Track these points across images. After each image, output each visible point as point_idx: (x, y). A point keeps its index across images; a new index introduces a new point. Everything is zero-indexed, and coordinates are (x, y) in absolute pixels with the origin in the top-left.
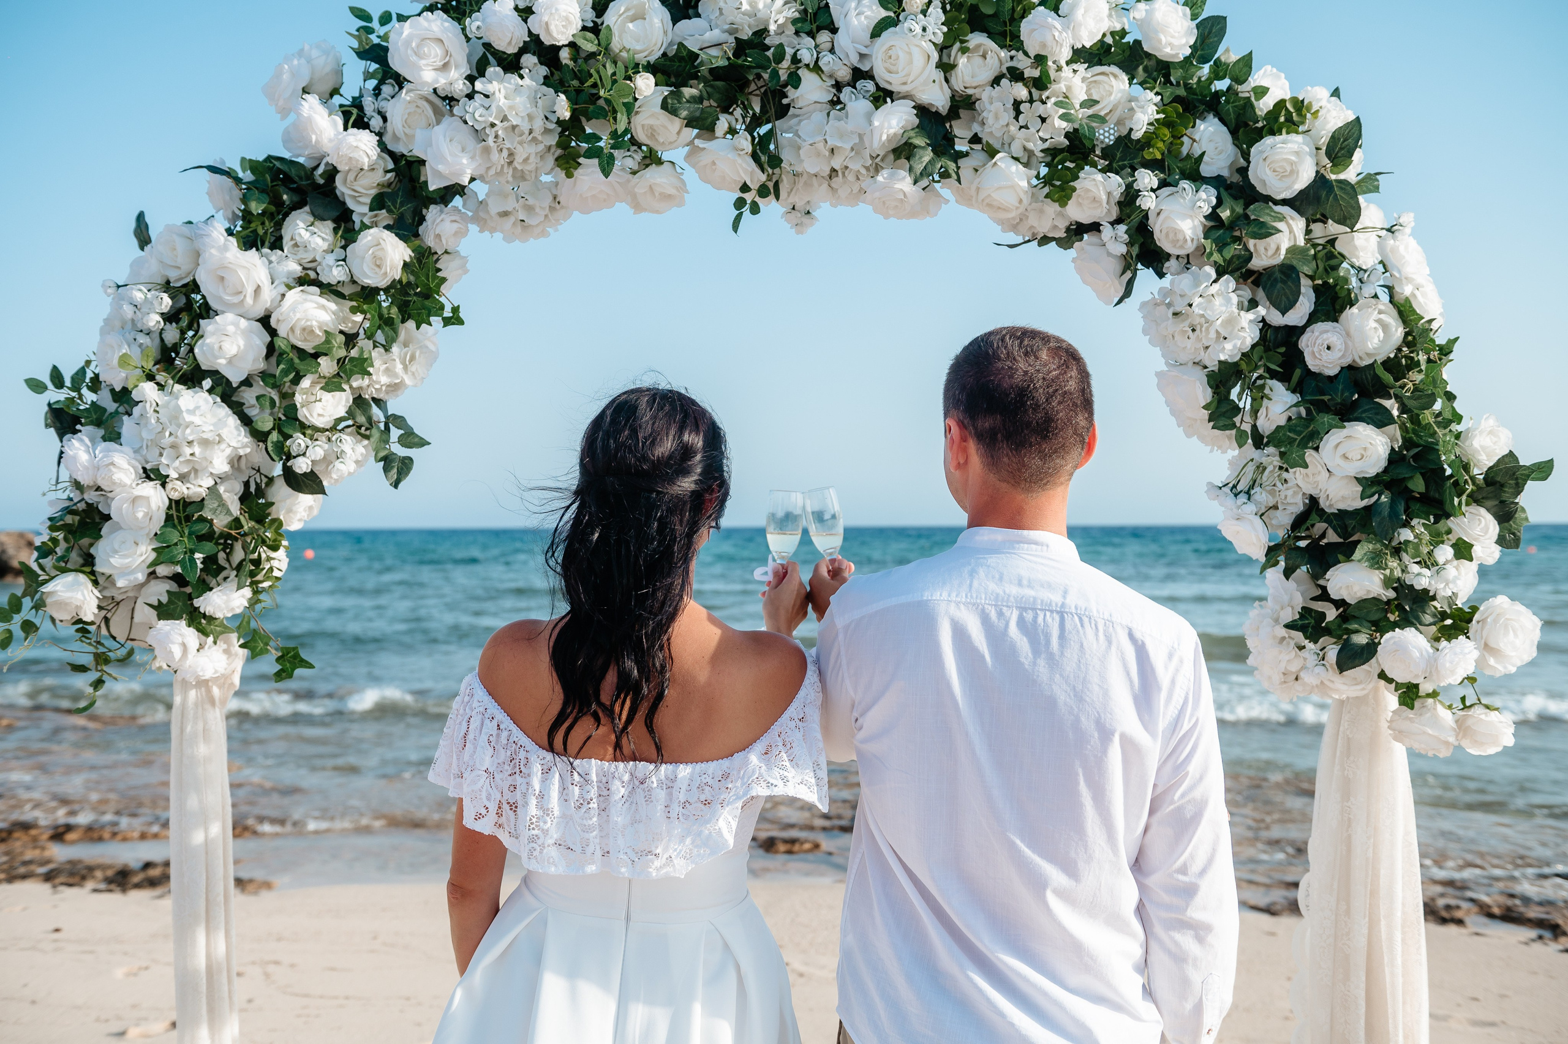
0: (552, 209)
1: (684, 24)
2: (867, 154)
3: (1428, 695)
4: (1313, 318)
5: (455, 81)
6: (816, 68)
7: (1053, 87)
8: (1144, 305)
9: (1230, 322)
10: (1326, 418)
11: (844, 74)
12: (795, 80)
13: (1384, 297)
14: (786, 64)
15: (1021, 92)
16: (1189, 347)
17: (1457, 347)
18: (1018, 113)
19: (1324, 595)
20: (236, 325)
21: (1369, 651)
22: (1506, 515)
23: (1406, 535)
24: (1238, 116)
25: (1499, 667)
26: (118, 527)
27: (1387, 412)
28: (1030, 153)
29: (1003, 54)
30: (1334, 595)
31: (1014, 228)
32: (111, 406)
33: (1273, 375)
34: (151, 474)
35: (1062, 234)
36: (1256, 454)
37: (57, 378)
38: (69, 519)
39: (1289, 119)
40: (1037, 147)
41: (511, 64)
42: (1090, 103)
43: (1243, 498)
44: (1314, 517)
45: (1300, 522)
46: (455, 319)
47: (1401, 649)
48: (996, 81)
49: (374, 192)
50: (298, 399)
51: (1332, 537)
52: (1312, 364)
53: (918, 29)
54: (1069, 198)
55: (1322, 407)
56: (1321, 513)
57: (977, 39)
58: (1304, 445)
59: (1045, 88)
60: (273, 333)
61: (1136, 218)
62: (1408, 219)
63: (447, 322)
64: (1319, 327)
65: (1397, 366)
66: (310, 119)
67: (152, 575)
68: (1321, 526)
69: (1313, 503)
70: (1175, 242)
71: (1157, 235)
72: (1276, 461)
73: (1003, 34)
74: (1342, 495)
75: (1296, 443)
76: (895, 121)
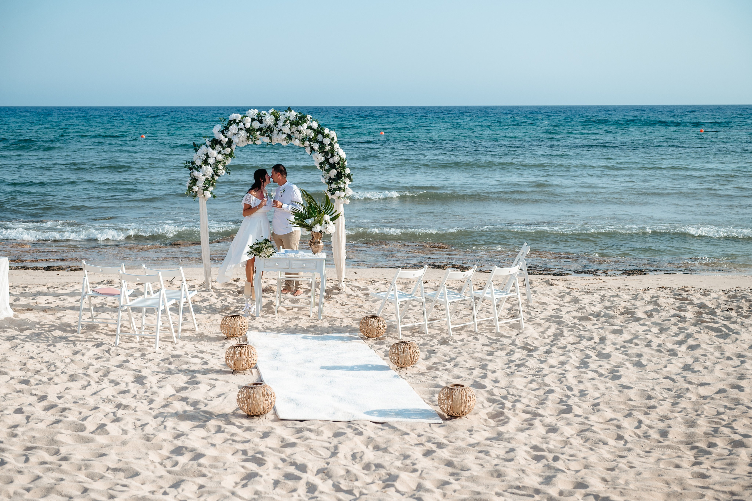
1: (261, 125)
2: (282, 139)
13: (338, 155)
18: (298, 135)
19: (331, 187)
20: (213, 158)
21: (335, 193)
22: (350, 179)
23: (339, 181)
24: (322, 135)
25: (348, 195)
26: (199, 181)
27: (337, 168)
29: (296, 128)
32: (196, 167)
33: (326, 164)
34: (204, 175)
35: (303, 147)
36: (325, 172)
37: (186, 163)
38: (193, 180)
39: (327, 136)
40: (300, 138)
41: (242, 129)
42: (306, 134)
43: (323, 177)
45: (328, 179)
47: (338, 193)
48: (296, 131)
49: (226, 143)
50: (218, 166)
51: (332, 181)
52: (330, 162)
53: (287, 126)
55: (331, 167)
56: (330, 179)
57: (294, 126)
59: (301, 132)
60: (216, 159)
61: (311, 147)
63: (234, 158)
64: (331, 158)
65: (338, 163)
67: (203, 186)
71: (314, 148)
72: (327, 173)
73: (296, 126)
74: (333, 177)
75: (328, 171)
76: (285, 136)
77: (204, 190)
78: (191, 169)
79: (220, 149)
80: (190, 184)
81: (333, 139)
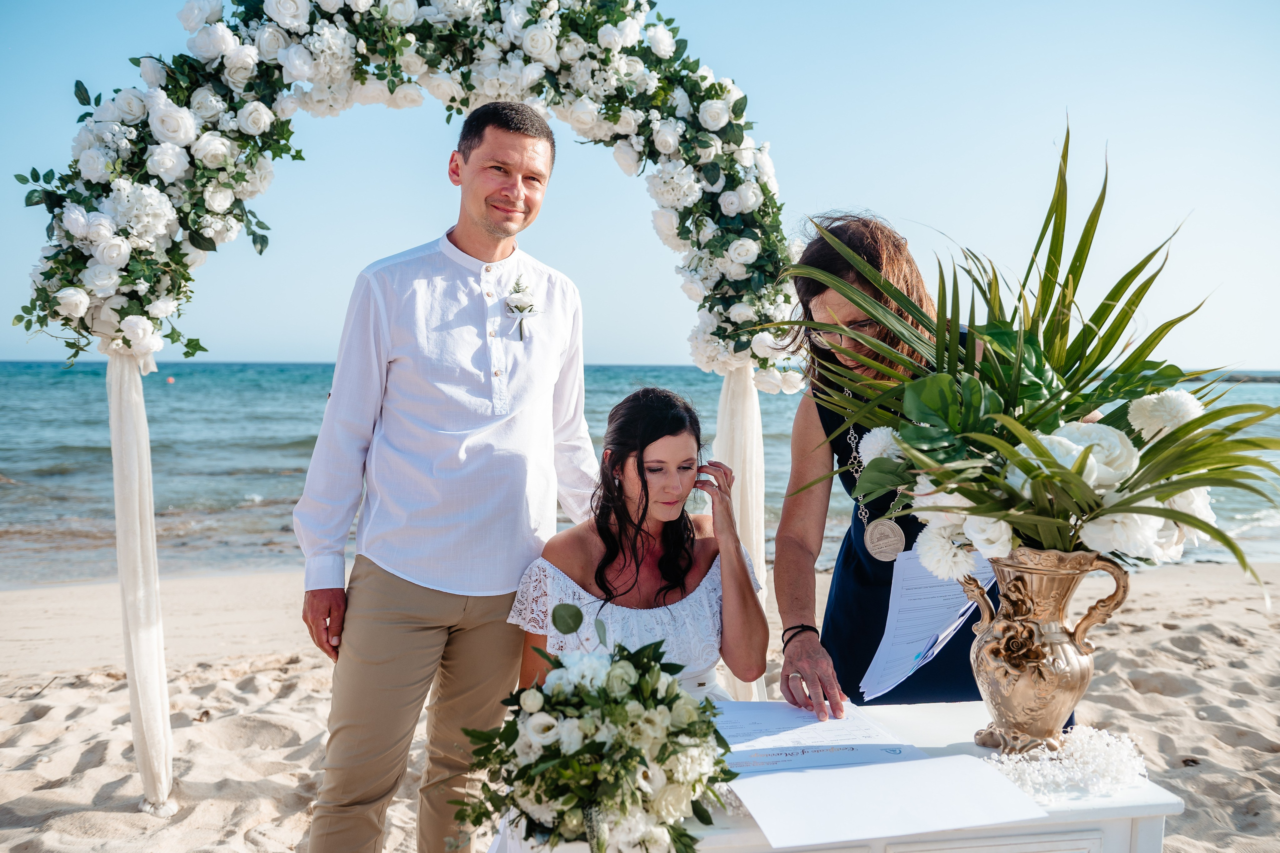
0: (347, 101)
1: (424, 8)
2: (519, 88)
3: (771, 366)
4: (725, 189)
5: (301, 25)
6: (494, 41)
7: (611, 65)
8: (648, 177)
9: (690, 187)
10: (731, 236)
11: (507, 46)
12: (482, 46)
13: (753, 180)
14: (477, 36)
15: (595, 65)
16: (670, 199)
17: (784, 208)
18: (593, 76)
19: (728, 320)
20: (173, 149)
21: (748, 344)
23: (764, 291)
24: (692, 88)
26: (98, 263)
27: (757, 234)
28: (597, 96)
29: (586, 45)
30: (732, 320)
31: (584, 133)
32: (86, 193)
33: (708, 215)
34: (124, 233)
35: (608, 139)
36: (699, 253)
37: (35, 176)
38: (62, 257)
39: (716, 93)
40: (601, 94)
41: (330, 18)
42: (628, 75)
43: (694, 272)
44: (725, 283)
45: (718, 285)
46: (298, 156)
47: (762, 341)
48: (582, 58)
49: (246, 81)
50: (207, 195)
51: (731, 293)
52: (724, 211)
53: (549, 26)
54: (618, 120)
55: (729, 231)
56: (727, 281)
57: (573, 36)
58: (721, 247)
59: (607, 65)
60: (192, 157)
61: (647, 133)
62: (767, 145)
63: (294, 158)
64: (728, 193)
65: (761, 214)
66: (223, 37)
67: (118, 292)
68: (726, 287)
69: (723, 276)
70: (664, 147)
71: (656, 143)
72: (709, 256)
73: (586, 35)
74: (737, 273)
75: (718, 246)
76: (534, 73)
77: (123, 313)
78: (53, 201)
79: (217, 104)
80: (48, 275)
81: (738, 108)
